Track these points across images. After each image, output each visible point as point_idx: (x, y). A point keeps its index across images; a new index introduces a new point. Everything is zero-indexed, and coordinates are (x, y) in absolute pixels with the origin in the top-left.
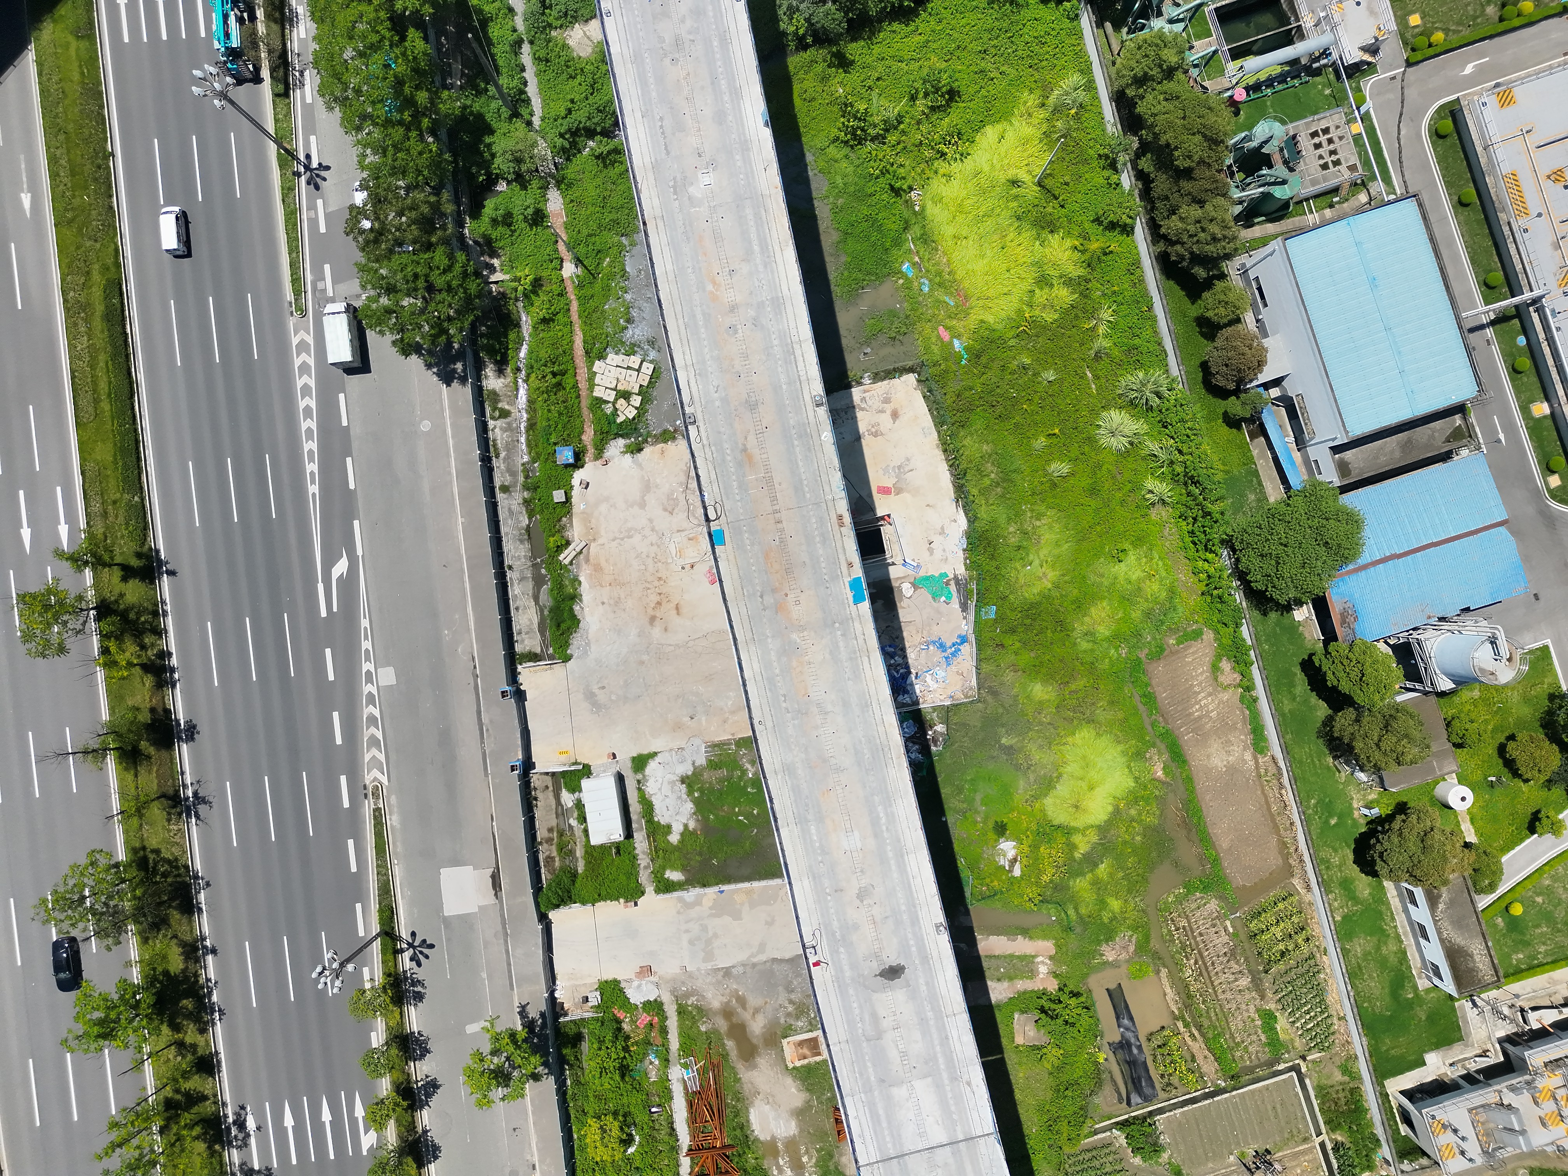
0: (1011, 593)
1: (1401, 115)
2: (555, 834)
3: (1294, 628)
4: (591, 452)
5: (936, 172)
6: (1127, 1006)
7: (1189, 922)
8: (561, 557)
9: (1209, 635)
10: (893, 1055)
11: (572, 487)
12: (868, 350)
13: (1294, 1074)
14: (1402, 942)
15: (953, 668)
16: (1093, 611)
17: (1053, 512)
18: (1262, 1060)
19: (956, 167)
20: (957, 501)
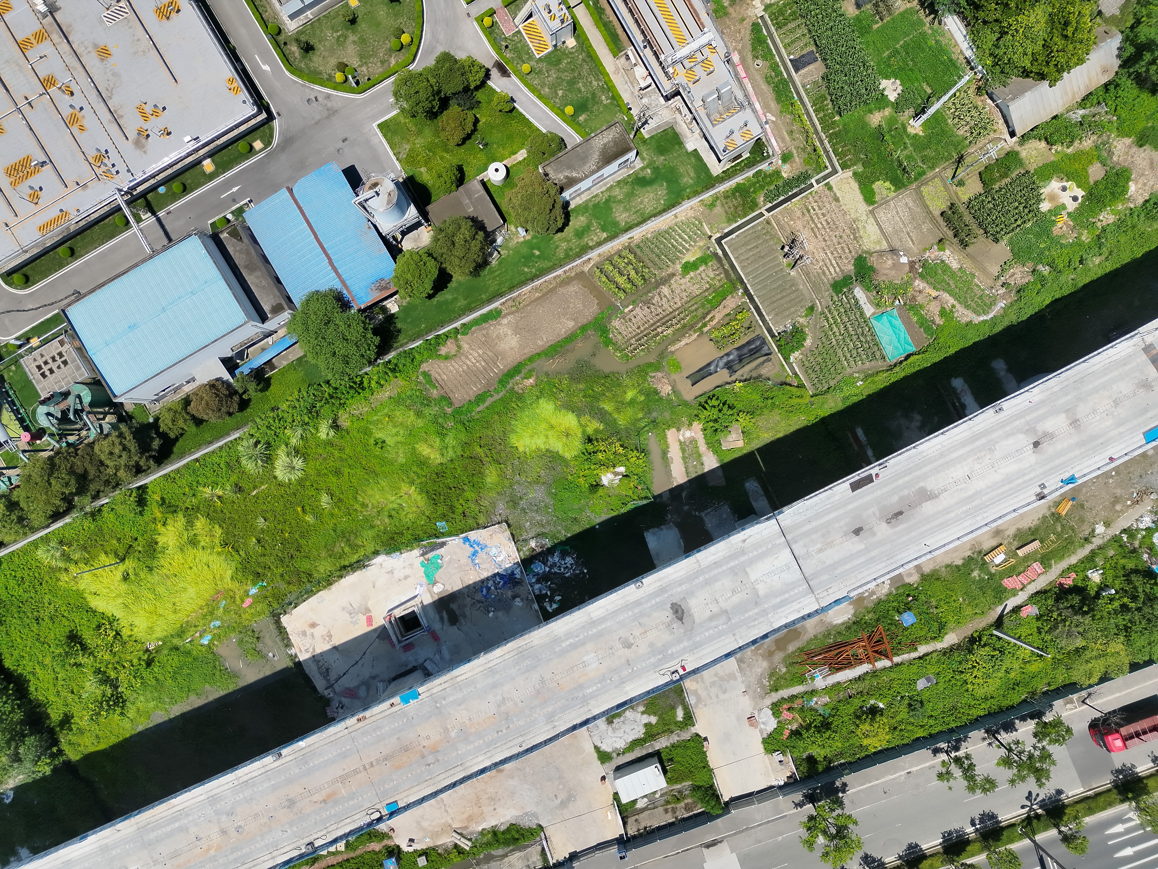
0: (424, 514)
1: (18, 311)
2: (669, 806)
3: (404, 310)
4: (386, 842)
5: (131, 636)
6: (701, 370)
7: (631, 338)
8: (468, 849)
9: (425, 367)
10: (736, 599)
11: (415, 851)
12: (271, 655)
13: (723, 242)
14: (612, 186)
15: (488, 543)
16: (425, 453)
17: (358, 496)
18: (718, 265)
19: (123, 623)
20: (367, 566)
